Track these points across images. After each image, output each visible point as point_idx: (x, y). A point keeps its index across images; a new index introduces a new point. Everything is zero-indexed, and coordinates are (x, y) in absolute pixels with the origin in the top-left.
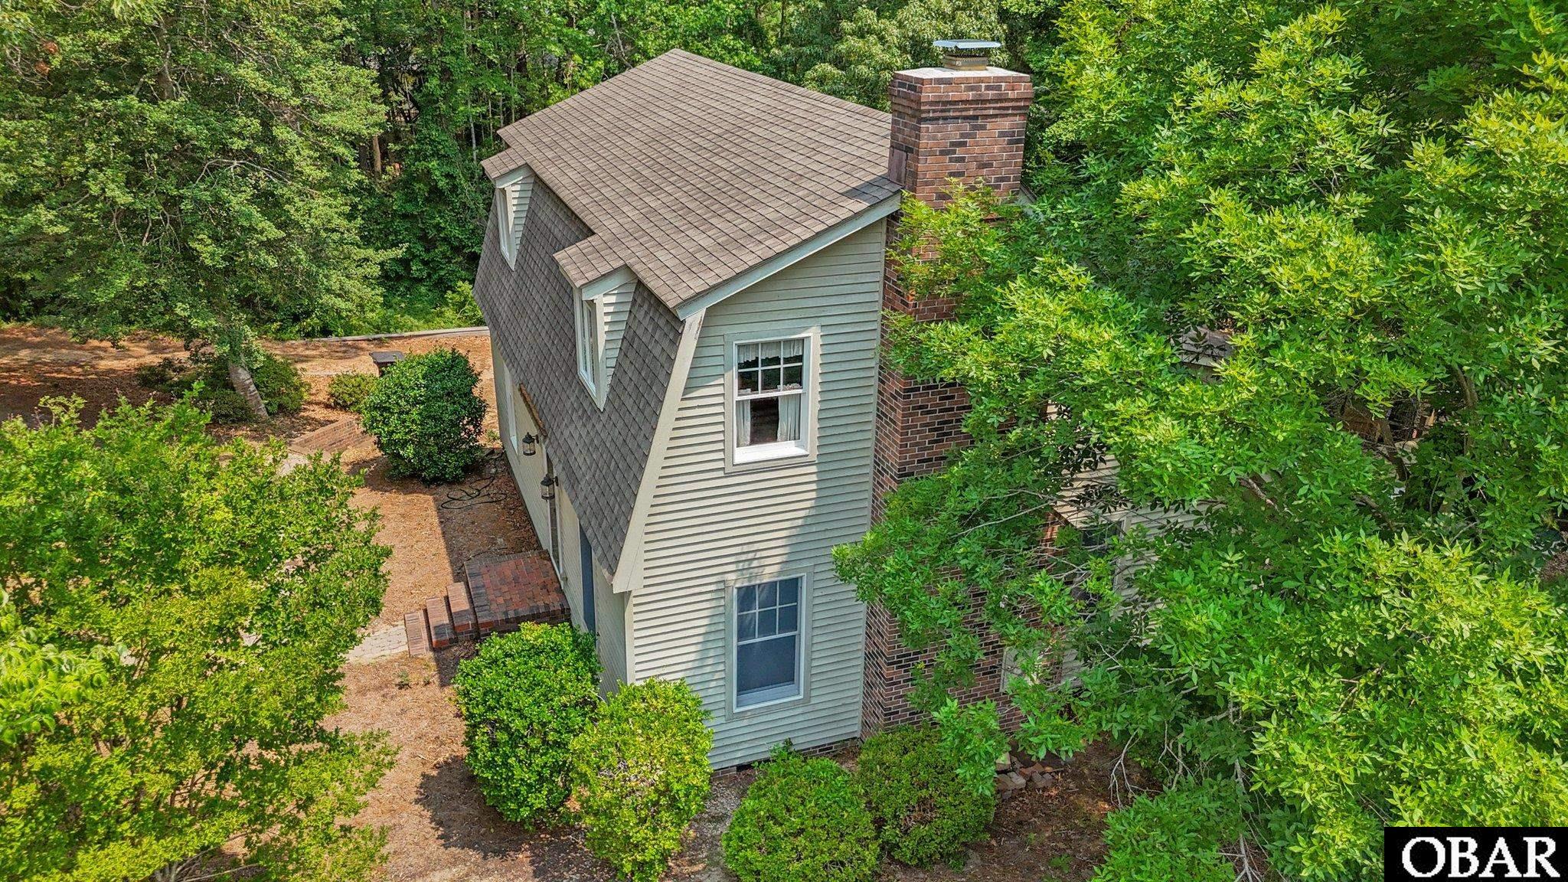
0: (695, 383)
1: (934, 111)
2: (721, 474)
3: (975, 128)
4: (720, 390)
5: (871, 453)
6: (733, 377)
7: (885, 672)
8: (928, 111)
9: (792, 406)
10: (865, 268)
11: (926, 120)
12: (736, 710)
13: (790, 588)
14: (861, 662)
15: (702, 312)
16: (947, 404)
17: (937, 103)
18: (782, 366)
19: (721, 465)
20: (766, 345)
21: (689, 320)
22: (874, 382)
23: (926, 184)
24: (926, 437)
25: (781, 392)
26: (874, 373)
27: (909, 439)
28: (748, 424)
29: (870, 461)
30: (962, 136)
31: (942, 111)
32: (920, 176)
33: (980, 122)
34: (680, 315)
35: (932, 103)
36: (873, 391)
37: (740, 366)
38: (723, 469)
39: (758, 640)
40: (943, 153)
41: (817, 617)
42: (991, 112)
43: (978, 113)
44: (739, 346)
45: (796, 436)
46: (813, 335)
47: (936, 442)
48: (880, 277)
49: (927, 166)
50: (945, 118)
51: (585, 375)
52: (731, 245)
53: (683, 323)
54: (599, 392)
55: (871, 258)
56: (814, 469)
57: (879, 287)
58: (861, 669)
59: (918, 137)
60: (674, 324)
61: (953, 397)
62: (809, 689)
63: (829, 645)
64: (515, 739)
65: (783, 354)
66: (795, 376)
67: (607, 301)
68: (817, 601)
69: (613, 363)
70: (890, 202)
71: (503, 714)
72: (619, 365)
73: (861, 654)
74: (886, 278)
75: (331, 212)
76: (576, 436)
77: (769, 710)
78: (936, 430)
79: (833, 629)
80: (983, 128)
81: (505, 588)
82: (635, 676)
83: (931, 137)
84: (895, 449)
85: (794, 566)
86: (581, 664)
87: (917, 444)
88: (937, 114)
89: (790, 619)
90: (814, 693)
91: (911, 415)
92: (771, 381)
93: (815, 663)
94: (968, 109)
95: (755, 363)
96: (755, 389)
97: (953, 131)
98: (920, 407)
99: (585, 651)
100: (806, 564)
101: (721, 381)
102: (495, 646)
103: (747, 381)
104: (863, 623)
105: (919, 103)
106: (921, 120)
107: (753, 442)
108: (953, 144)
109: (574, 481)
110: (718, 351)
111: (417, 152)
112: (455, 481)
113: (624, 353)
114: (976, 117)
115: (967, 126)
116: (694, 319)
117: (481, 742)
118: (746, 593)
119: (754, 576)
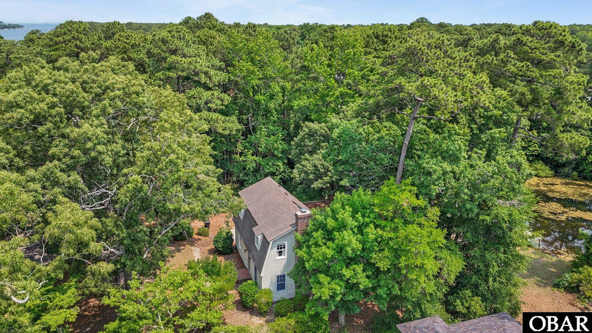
0: (271, 249)
1: (300, 218)
3: (305, 220)
10: (292, 236)
12: (277, 293)
13: (284, 276)
14: (294, 286)
15: (272, 241)
19: (275, 259)
20: (280, 244)
25: (283, 250)
28: (278, 254)
29: (294, 258)
32: (299, 225)
37: (277, 247)
39: (280, 283)
41: (288, 280)
44: (277, 245)
45: (284, 256)
46: (286, 243)
51: (256, 245)
52: (276, 232)
54: (258, 248)
55: (294, 235)
56: (286, 260)
60: (269, 243)
62: (287, 290)
63: (289, 284)
64: (248, 295)
65: (282, 245)
66: (284, 248)
67: (260, 237)
68: (288, 278)
70: (295, 228)
72: (261, 246)
76: (254, 253)
77: (282, 293)
79: (290, 281)
82: (263, 288)
83: (299, 221)
85: (284, 273)
86: (256, 286)
89: (284, 280)
92: (281, 248)
93: (288, 286)
95: (279, 246)
97: (302, 220)
99: (256, 284)
100: (286, 272)
101: (275, 249)
102: (244, 283)
103: (278, 249)
107: (279, 256)
109: (254, 260)
110: (274, 246)
112: (229, 254)
113: (262, 244)
116: (271, 243)
117: (243, 296)
118: (278, 277)
119: (279, 274)
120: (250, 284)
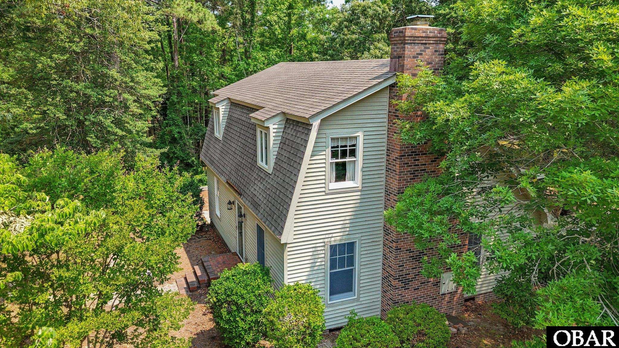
0: (315, 153)
1: (410, 40)
2: (324, 194)
3: (426, 48)
4: (323, 157)
5: (384, 187)
6: (329, 151)
7: (393, 283)
8: (408, 40)
9: (352, 165)
10: (381, 108)
11: (407, 43)
12: (329, 303)
13: (351, 246)
14: (380, 282)
15: (319, 121)
16: (417, 163)
17: (411, 37)
18: (348, 148)
19: (323, 189)
20: (342, 138)
21: (314, 124)
22: (385, 156)
23: (408, 69)
24: (409, 177)
25: (347, 159)
26: (385, 152)
27: (402, 177)
28: (334, 173)
29: (383, 191)
30: (421, 51)
31: (413, 40)
32: (405, 66)
33: (427, 46)
34: (311, 121)
35: (409, 37)
36: (384, 160)
37: (332, 147)
38: (325, 191)
39: (337, 270)
40: (414, 57)
41: (362, 260)
42: (432, 42)
43: (427, 42)
44: (332, 139)
45: (353, 179)
46: (360, 134)
47: (412, 179)
48: (387, 112)
49: (408, 62)
50: (414, 43)
51: (261, 163)
53: (312, 125)
54: (269, 166)
55: (383, 104)
56: (359, 193)
57: (386, 116)
58: (380, 285)
59: (404, 51)
60: (307, 126)
61: (419, 160)
62: (359, 294)
63: (367, 274)
64: (239, 308)
65: (348, 144)
66: (353, 153)
67: (274, 127)
68: (362, 253)
69: (276, 153)
70: (392, 79)
71: (234, 297)
72: (278, 153)
73: (380, 278)
74: (389, 112)
75: (144, 126)
76: (257, 189)
77: (343, 303)
78: (412, 174)
79: (369, 266)
80: (429, 48)
81: (220, 266)
83: (409, 51)
84: (396, 182)
85: (352, 236)
86: (266, 277)
87: (405, 180)
88: (412, 42)
89: (351, 261)
90: (361, 296)
91: (402, 167)
92: (344, 154)
93: (361, 282)
94: (423, 40)
95: (337, 147)
96: (337, 158)
97: (417, 49)
98: (406, 164)
99: (266, 272)
100: (357, 236)
101: (324, 153)
103: (334, 155)
104: (381, 264)
105: (405, 36)
106: (405, 44)
107: (336, 181)
108: (417, 54)
110: (323, 140)
111: (167, 124)
114: (426, 44)
115: (422, 47)
116: (316, 124)
117: (224, 312)
118: (333, 248)
119: (337, 239)
120: (245, 273)
